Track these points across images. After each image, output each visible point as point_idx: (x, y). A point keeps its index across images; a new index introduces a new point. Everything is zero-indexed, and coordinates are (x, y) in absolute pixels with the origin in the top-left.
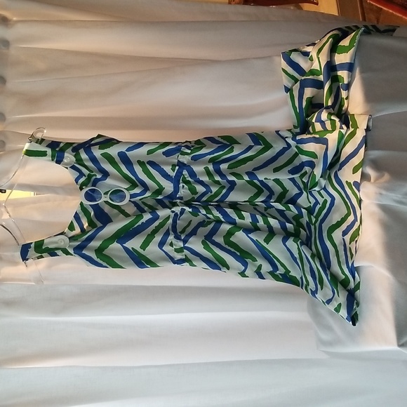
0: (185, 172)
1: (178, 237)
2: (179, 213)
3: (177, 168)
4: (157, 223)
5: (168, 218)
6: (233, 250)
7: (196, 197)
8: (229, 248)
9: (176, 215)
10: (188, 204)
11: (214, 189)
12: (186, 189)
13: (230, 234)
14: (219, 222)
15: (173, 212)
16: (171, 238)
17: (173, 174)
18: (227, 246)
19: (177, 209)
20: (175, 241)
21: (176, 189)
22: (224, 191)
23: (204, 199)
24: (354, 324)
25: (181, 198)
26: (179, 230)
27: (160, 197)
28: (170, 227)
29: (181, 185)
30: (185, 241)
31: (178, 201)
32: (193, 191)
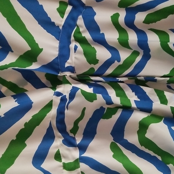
0: (80, 21)
1: (69, 142)
2: (67, 97)
3: (69, 8)
4: (27, 117)
5: (49, 105)
6: (152, 153)
7: (96, 67)
8: (147, 151)
9: (63, 100)
10: (83, 79)
11: (124, 55)
12: (80, 53)
13: (143, 127)
14: (127, 109)
15: (58, 94)
16: (58, 144)
17: (60, 21)
18: (143, 148)
19: (65, 89)
20: (65, 150)
21: (64, 53)
22: (138, 59)
23: (109, 71)
25: (72, 69)
26: (69, 126)
27: (34, 67)
28: (54, 123)
30: (83, 148)
31: (68, 74)
32: (91, 58)
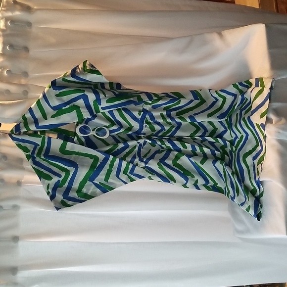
0: (147, 116)
1: (141, 160)
2: (142, 144)
3: (142, 113)
4: (127, 150)
5: (135, 147)
6: (178, 169)
7: (154, 133)
8: (176, 168)
9: (140, 145)
10: (149, 138)
11: (167, 128)
12: (148, 127)
13: (177, 158)
14: (169, 150)
15: (138, 143)
16: (137, 160)
17: (139, 117)
18: (174, 167)
19: (141, 141)
21: (141, 127)
22: (174, 129)
23: (160, 134)
24: (259, 220)
25: (144, 134)
26: (142, 155)
27: (130, 133)
28: (136, 153)
29: (144, 125)
30: (146, 163)
31: (142, 135)
32: (153, 129)
